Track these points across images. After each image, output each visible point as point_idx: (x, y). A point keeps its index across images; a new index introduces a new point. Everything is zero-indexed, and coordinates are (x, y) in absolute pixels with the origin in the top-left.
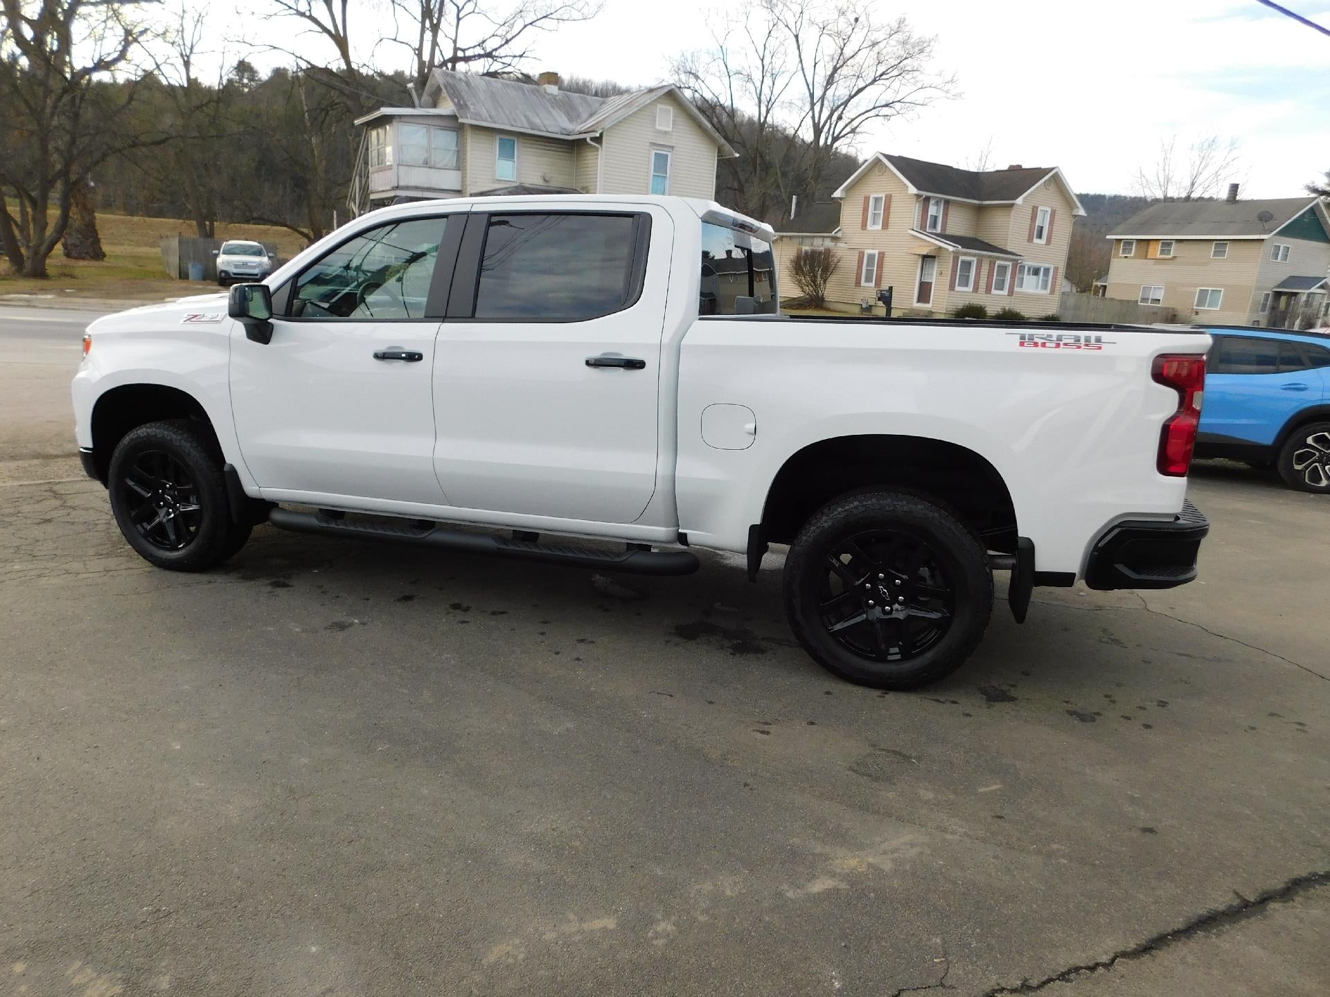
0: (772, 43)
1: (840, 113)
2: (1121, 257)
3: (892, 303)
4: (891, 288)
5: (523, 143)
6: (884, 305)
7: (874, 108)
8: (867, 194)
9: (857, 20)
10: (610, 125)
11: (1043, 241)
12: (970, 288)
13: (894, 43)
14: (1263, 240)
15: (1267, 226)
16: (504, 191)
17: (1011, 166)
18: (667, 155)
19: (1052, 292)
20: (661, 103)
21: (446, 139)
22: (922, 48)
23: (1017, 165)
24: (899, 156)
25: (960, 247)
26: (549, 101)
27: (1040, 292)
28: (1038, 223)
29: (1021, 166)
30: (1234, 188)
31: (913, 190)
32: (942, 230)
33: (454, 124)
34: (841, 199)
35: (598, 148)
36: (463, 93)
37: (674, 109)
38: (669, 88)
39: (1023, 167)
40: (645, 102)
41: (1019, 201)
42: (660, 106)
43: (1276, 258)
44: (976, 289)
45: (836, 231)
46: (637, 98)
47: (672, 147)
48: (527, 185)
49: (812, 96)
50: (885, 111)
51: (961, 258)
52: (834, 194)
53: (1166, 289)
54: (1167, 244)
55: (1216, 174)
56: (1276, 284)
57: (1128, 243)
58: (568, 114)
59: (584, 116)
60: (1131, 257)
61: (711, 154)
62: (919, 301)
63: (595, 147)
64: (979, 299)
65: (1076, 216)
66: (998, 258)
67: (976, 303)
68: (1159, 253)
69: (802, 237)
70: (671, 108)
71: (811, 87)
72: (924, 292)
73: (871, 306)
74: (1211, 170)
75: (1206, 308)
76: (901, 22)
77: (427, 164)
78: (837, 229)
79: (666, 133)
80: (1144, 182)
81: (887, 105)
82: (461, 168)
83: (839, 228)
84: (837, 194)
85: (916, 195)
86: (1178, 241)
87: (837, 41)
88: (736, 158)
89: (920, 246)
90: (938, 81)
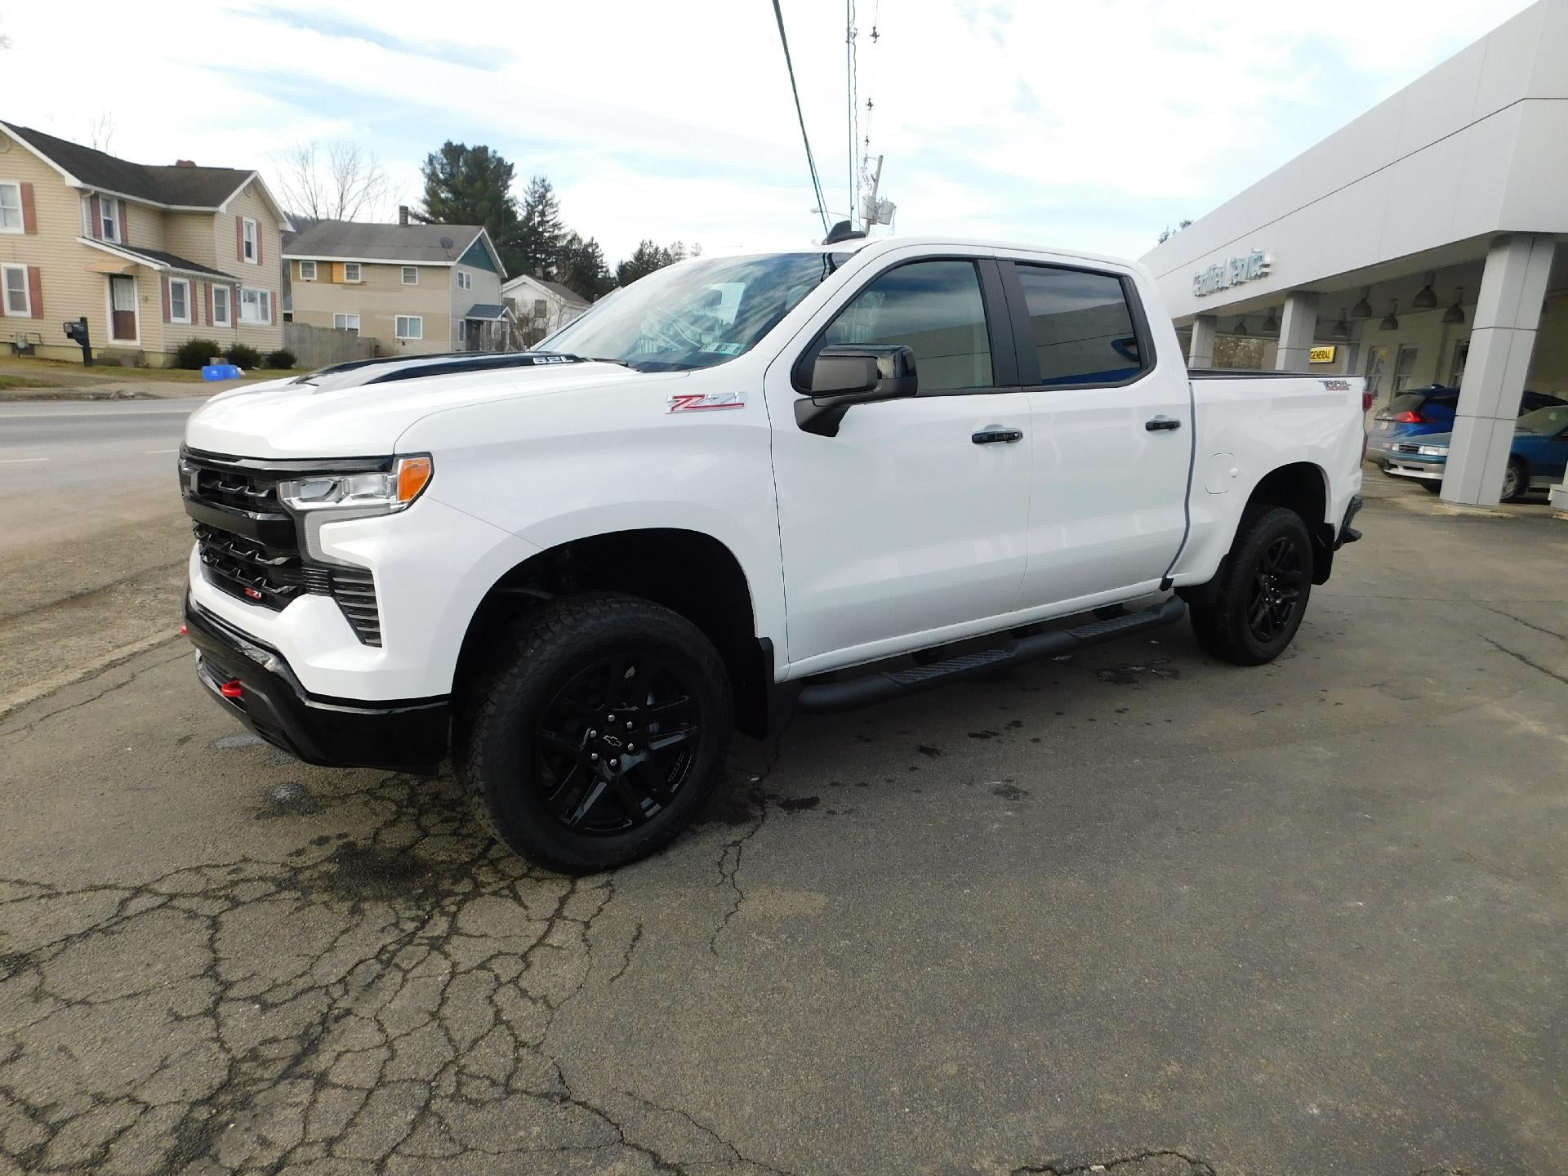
2: (302, 281)
3: (90, 342)
4: (83, 320)
6: (79, 345)
11: (253, 261)
12: (188, 319)
14: (449, 267)
15: (451, 252)
17: (180, 162)
19: (274, 322)
23: (190, 161)
25: (169, 265)
27: (261, 322)
28: (245, 238)
29: (193, 163)
31: (72, 181)
32: (122, 240)
39: (197, 165)
41: (223, 208)
43: (462, 286)
44: (195, 319)
51: (171, 280)
53: (361, 316)
54: (352, 267)
56: (467, 312)
57: (308, 265)
60: (314, 282)
62: (117, 336)
64: (204, 333)
65: (282, 231)
66: (215, 281)
67: (205, 338)
68: (345, 277)
72: (123, 324)
75: (408, 338)
85: (78, 188)
86: (363, 264)
89: (102, 261)
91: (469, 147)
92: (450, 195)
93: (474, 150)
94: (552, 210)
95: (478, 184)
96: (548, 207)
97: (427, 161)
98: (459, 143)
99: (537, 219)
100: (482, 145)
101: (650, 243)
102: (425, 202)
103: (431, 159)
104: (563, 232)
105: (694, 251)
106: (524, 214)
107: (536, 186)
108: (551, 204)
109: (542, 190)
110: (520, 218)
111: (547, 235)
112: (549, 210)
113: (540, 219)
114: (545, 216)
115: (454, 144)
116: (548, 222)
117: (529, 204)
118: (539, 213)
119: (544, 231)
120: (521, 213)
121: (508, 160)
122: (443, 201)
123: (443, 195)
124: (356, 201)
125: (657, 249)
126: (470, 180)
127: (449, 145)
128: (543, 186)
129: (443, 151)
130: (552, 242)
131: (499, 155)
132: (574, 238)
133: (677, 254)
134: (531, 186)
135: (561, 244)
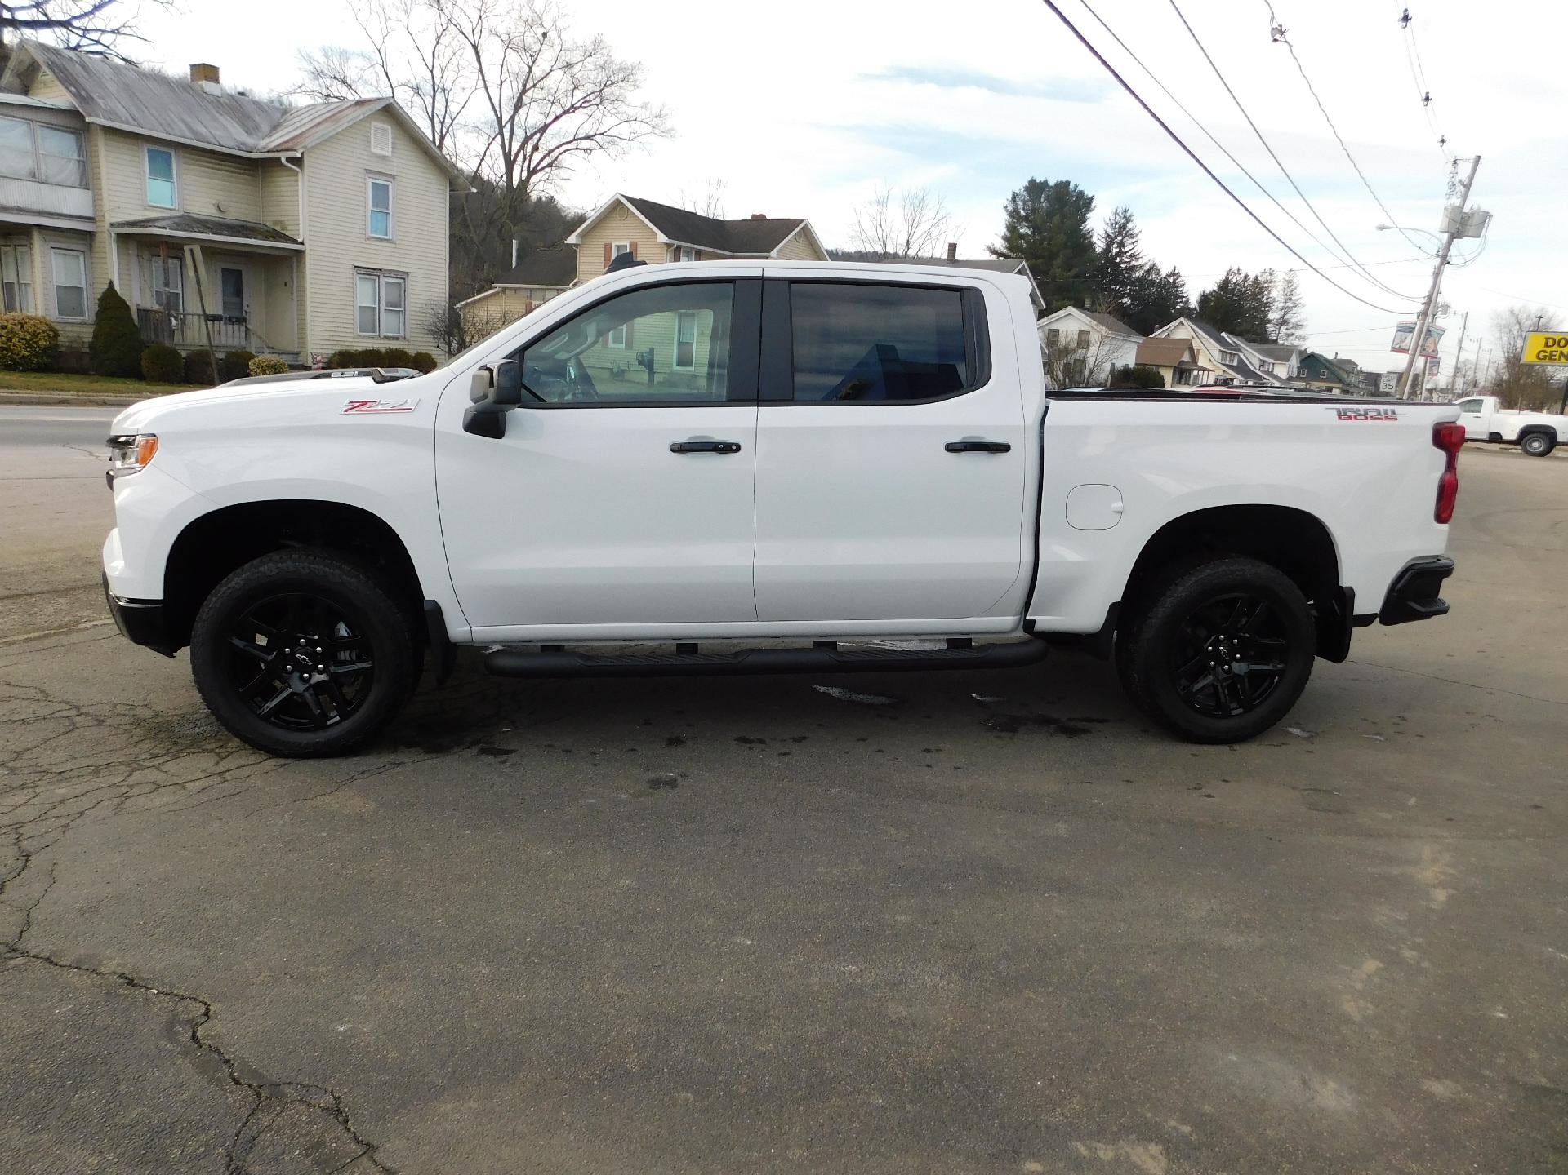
0: (444, 53)
1: (536, 141)
3: (654, 368)
4: (652, 350)
5: (185, 157)
6: (645, 371)
7: (574, 140)
8: (608, 241)
9: (545, 35)
10: (313, 144)
13: (591, 67)
16: (169, 222)
17: (753, 216)
18: (387, 186)
20: (375, 120)
21: (59, 146)
22: (627, 75)
23: (762, 215)
24: (641, 200)
26: (211, 102)
29: (764, 216)
30: (953, 247)
31: (662, 238)
33: (75, 123)
34: (576, 245)
35: (297, 172)
36: (81, 80)
37: (392, 128)
38: (387, 102)
39: (768, 217)
40: (357, 117)
41: (773, 254)
42: (374, 124)
45: (573, 283)
46: (340, 111)
47: (393, 177)
48: (196, 216)
49: (499, 120)
50: (585, 144)
52: (568, 239)
55: (929, 232)
58: (243, 125)
59: (265, 127)
61: (441, 188)
62: (678, 363)
63: (295, 170)
69: (531, 290)
70: (389, 128)
71: (498, 110)
72: (684, 353)
73: (623, 371)
74: (924, 227)
76: (597, 43)
77: (33, 176)
78: (575, 281)
79: (384, 158)
80: (864, 236)
81: (588, 138)
82: (91, 187)
83: (577, 279)
84: (572, 239)
85: (666, 244)
87: (524, 58)
88: (473, 193)
90: (644, 114)
91: (1052, 183)
92: (1029, 231)
93: (1056, 185)
94: (1131, 241)
95: (1057, 219)
96: (1127, 238)
97: (1010, 198)
98: (1043, 180)
99: (1115, 250)
100: (1064, 180)
101: (1239, 270)
102: (1005, 239)
103: (1015, 196)
104: (1140, 262)
105: (1287, 279)
106: (1103, 245)
107: (1118, 217)
108: (1131, 234)
109: (1123, 221)
110: (1099, 250)
111: (1123, 265)
112: (1128, 241)
113: (1117, 250)
114: (1124, 246)
115: (1038, 181)
116: (1126, 252)
117: (1108, 235)
118: (1118, 243)
119: (1121, 262)
120: (1100, 246)
121: (1088, 193)
122: (1022, 237)
123: (1022, 231)
124: (921, 240)
125: (1246, 277)
126: (1050, 214)
127: (1032, 182)
128: (1125, 217)
129: (1027, 189)
130: (1128, 273)
131: (1080, 188)
132: (1153, 268)
133: (1267, 282)
134: (1112, 218)
135: (1137, 275)
